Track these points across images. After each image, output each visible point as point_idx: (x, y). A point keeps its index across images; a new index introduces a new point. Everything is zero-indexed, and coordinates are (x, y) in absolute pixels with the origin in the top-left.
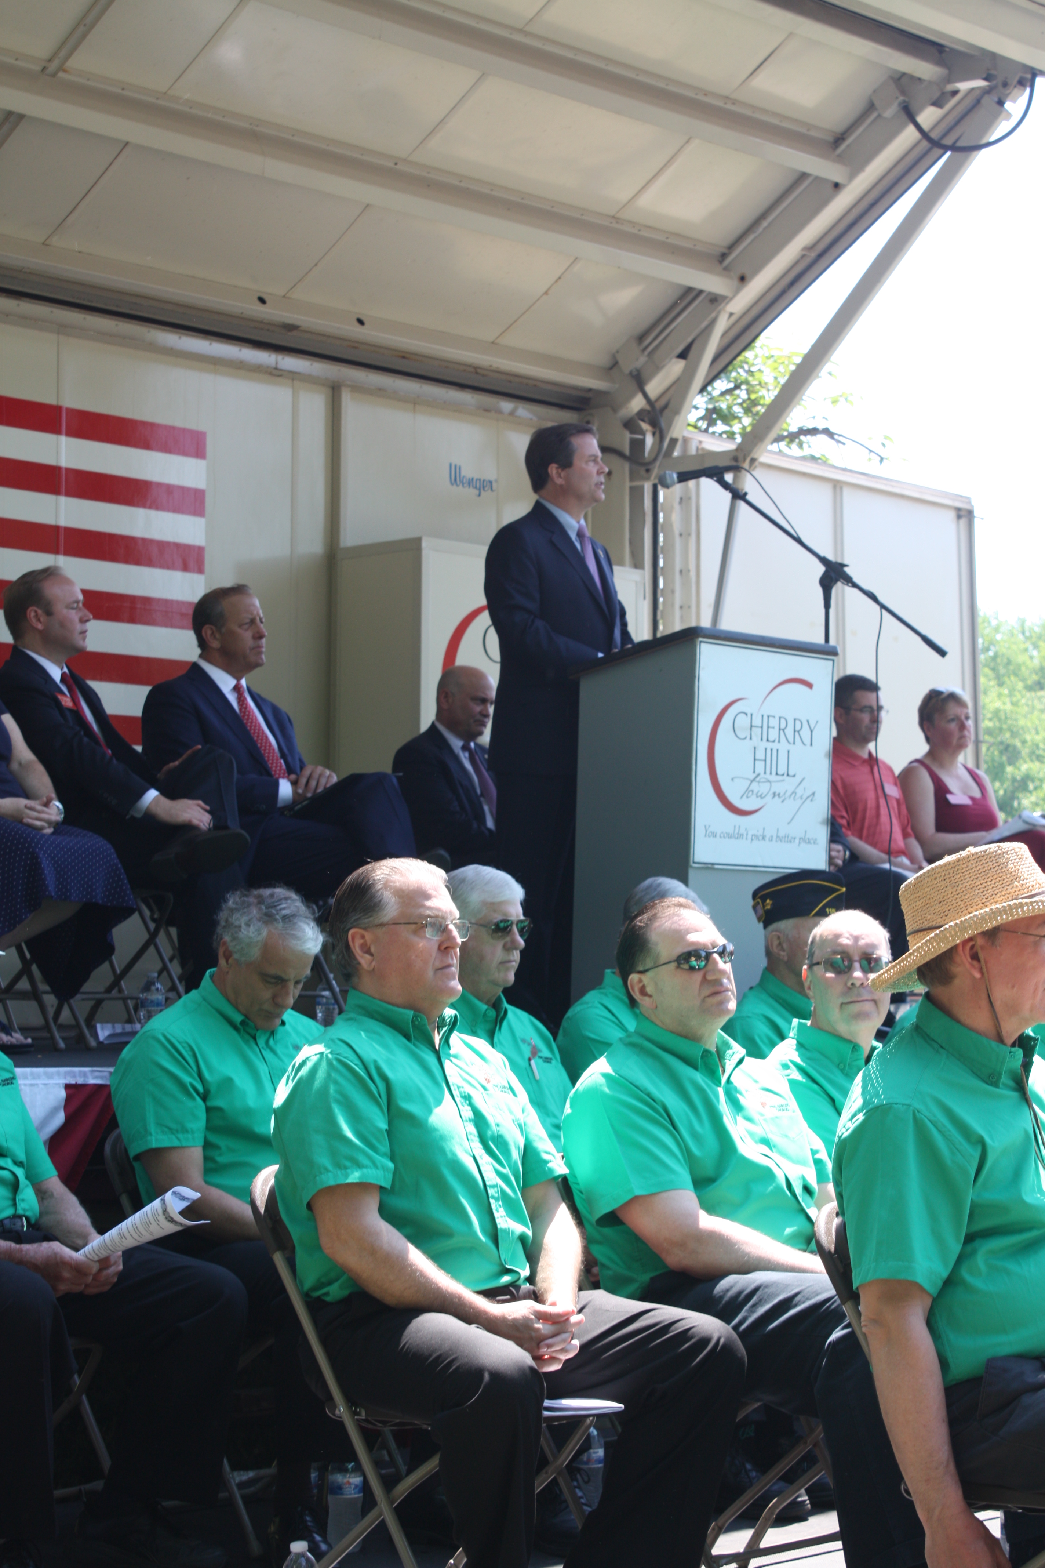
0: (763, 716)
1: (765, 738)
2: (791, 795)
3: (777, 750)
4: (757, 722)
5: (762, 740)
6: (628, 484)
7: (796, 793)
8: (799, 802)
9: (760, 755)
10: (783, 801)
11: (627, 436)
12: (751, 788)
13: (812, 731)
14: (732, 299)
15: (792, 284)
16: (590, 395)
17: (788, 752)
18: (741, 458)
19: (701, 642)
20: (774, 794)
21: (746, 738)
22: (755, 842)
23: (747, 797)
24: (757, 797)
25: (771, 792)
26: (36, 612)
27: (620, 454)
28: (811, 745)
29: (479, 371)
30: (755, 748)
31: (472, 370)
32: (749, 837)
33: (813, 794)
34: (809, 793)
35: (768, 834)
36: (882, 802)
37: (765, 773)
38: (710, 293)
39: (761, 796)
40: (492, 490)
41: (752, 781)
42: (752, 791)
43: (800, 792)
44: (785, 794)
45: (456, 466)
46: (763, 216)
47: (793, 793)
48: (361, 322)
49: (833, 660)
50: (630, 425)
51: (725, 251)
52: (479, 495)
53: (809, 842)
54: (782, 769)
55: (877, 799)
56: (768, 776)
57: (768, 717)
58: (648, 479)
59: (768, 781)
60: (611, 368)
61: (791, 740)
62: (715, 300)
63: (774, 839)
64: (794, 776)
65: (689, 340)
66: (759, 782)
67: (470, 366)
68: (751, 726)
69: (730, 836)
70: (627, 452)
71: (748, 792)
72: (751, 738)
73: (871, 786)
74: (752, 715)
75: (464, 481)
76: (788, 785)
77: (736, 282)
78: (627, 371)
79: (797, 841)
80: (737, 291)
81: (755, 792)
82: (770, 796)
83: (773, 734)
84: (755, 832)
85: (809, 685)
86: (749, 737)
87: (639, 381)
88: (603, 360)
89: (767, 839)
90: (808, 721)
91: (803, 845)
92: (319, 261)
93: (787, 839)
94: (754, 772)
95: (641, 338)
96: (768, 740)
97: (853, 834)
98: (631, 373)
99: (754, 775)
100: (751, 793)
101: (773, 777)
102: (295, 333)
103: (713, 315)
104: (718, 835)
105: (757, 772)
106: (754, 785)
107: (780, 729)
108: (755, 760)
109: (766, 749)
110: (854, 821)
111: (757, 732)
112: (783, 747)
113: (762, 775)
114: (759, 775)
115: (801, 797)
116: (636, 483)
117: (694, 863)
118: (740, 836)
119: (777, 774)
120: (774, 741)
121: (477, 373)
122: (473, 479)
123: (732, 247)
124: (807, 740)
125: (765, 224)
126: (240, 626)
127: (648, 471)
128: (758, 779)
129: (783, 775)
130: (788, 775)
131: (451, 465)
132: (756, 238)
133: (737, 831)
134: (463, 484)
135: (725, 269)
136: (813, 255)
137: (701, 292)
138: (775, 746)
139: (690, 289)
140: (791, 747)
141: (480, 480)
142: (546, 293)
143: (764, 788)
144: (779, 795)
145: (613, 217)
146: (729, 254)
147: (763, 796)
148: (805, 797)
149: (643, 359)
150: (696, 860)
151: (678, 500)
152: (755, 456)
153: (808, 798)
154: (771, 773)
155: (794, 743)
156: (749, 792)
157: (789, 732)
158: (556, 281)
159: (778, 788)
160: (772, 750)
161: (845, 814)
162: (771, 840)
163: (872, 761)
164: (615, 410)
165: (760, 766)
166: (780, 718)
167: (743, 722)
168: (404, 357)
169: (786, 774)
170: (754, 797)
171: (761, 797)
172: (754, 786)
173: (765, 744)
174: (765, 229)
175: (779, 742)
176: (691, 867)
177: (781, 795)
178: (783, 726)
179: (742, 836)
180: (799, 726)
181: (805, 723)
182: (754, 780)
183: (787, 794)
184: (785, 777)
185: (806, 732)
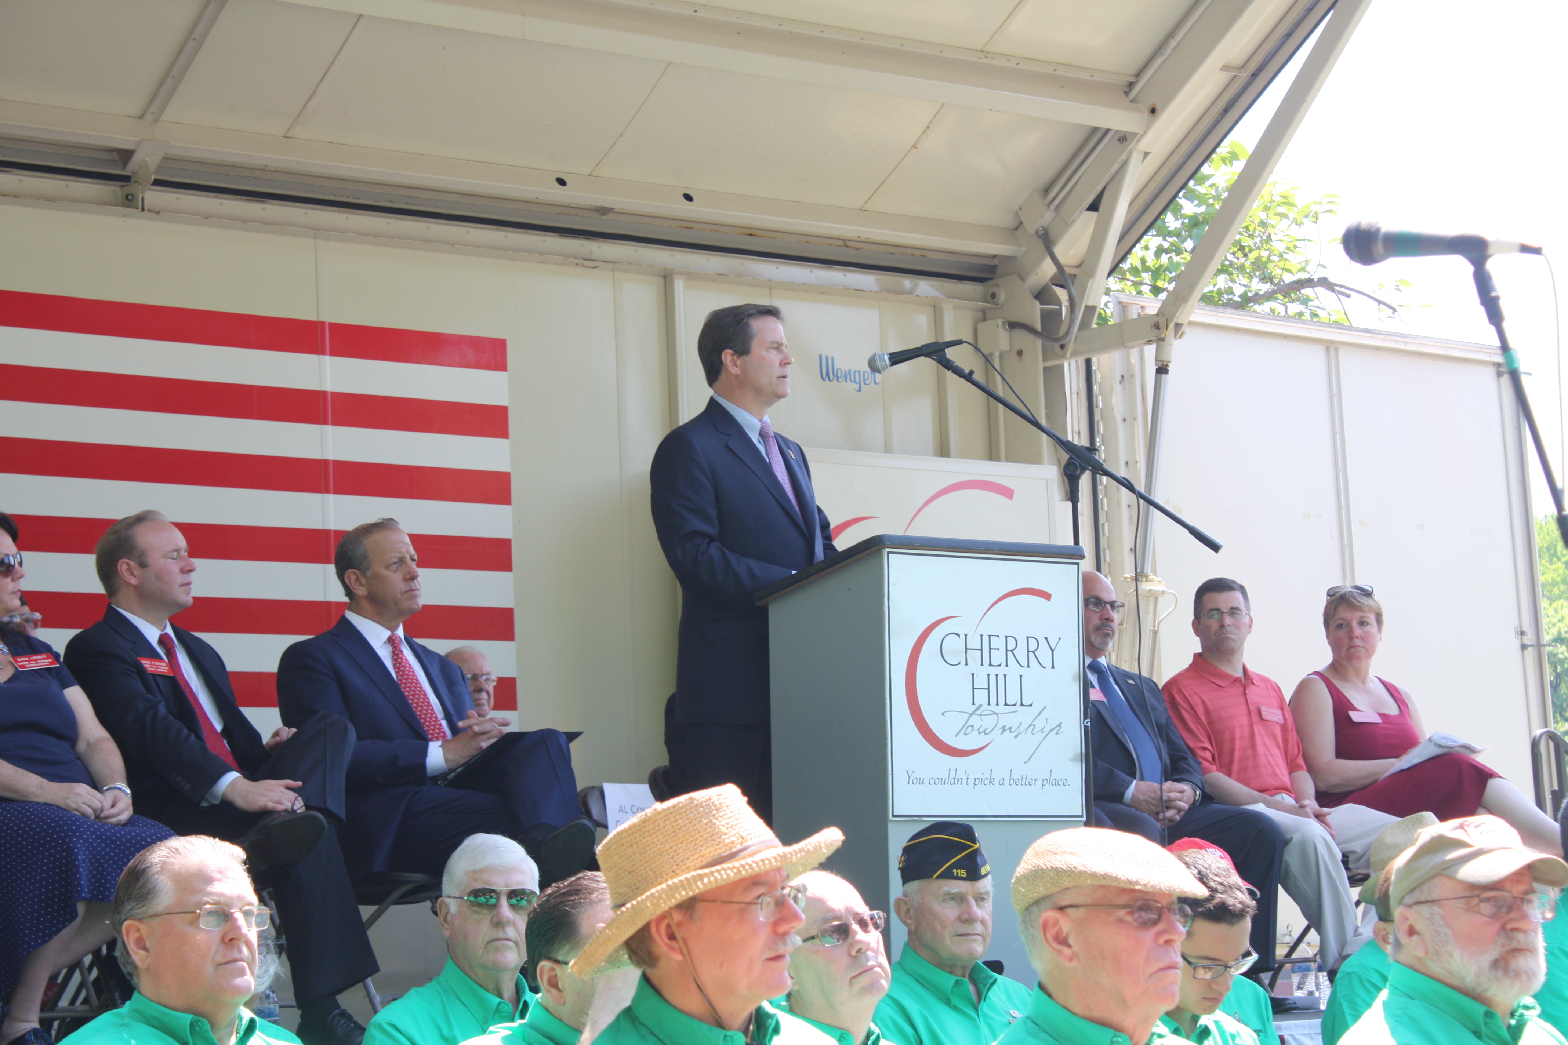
0: (981, 636)
1: (986, 662)
2: (1027, 729)
3: (1005, 676)
4: (974, 643)
5: (982, 665)
6: (1041, 365)
7: (1034, 725)
8: (1041, 735)
9: (981, 682)
10: (1016, 737)
11: (1038, 306)
12: (970, 724)
13: (1052, 651)
14: (1143, 135)
15: (1226, 111)
16: (996, 262)
17: (1021, 676)
18: (1162, 325)
19: (889, 553)
20: (1003, 728)
21: (959, 664)
22: (978, 787)
23: (965, 734)
24: (979, 733)
25: (1000, 725)
26: (128, 564)
27: (1031, 330)
28: (1053, 667)
29: (849, 243)
30: (973, 675)
31: (841, 243)
32: (971, 781)
33: (1059, 725)
34: (1052, 725)
35: (997, 778)
36: (1258, 729)
37: (989, 704)
38: (1117, 131)
39: (984, 731)
40: (875, 383)
41: (971, 715)
42: (972, 726)
43: (1039, 723)
44: (1018, 727)
45: (827, 357)
46: (1171, 35)
47: (1030, 725)
48: (688, 198)
49: (1078, 564)
50: (1042, 295)
51: (1132, 80)
52: (859, 390)
53: (1056, 783)
54: (1014, 697)
55: (1251, 725)
56: (993, 706)
57: (990, 636)
58: (1064, 357)
59: (995, 713)
60: (1016, 229)
61: (1025, 664)
62: (1123, 138)
63: (1007, 782)
64: (1031, 705)
65: (1099, 189)
66: (981, 715)
67: (838, 239)
68: (966, 649)
69: (943, 782)
70: (1038, 327)
71: (966, 729)
72: (966, 664)
73: (1243, 710)
74: (966, 635)
75: (839, 375)
76: (1024, 716)
77: (1146, 115)
78: (1033, 232)
79: (1039, 783)
80: (1148, 127)
81: (976, 728)
82: (997, 732)
83: (998, 657)
84: (978, 776)
85: (1047, 596)
86: (963, 663)
87: (1047, 240)
88: (1007, 221)
89: (996, 782)
90: (1046, 639)
91: (1048, 787)
92: (623, 131)
93: (1026, 781)
94: (973, 704)
95: (1046, 190)
96: (990, 665)
97: (1219, 770)
98: (1037, 232)
99: (974, 707)
100: (970, 728)
101: (1001, 708)
102: (609, 216)
103: (1124, 156)
104: (926, 782)
105: (977, 703)
106: (974, 717)
107: (1007, 651)
108: (973, 689)
109: (988, 675)
110: (1220, 755)
111: (974, 656)
112: (1013, 671)
113: (985, 707)
114: (980, 706)
115: (1042, 731)
116: (1050, 363)
117: (894, 816)
118: (957, 781)
119: (1006, 704)
120: (1000, 665)
121: (847, 246)
122: (850, 371)
123: (1138, 75)
124: (1047, 662)
125: (1173, 43)
126: (387, 567)
127: (1062, 347)
128: (979, 712)
129: (1015, 705)
130: (1022, 705)
131: (820, 356)
132: (1165, 60)
133: (952, 776)
134: (838, 378)
135: (1132, 101)
136: (1245, 75)
137: (1108, 131)
138: (1001, 671)
139: (1095, 129)
140: (1024, 671)
141: (859, 372)
142: (914, 146)
143: (989, 722)
144: (1010, 728)
145: (981, 51)
146: (1137, 82)
147: (987, 732)
148: (1047, 730)
149: (1049, 215)
150: (895, 813)
151: (1119, 378)
152: (1180, 322)
153: (1052, 730)
154: (997, 704)
155: (1028, 666)
156: (968, 727)
157: (1021, 653)
158: (925, 131)
159: (1005, 720)
160: (997, 675)
161: (1208, 746)
162: (1001, 784)
163: (1247, 679)
164: (1022, 279)
165: (981, 696)
166: (1006, 637)
167: (954, 645)
168: (751, 235)
169: (1019, 703)
170: (975, 733)
171: (985, 733)
172: (975, 720)
173: (987, 669)
174: (1174, 49)
175: (1007, 666)
176: (890, 821)
177: (1012, 730)
178: (1011, 644)
179: (960, 781)
180: (1033, 645)
181: (1043, 642)
182: (973, 713)
183: (1022, 728)
184: (1018, 707)
185: (1044, 653)
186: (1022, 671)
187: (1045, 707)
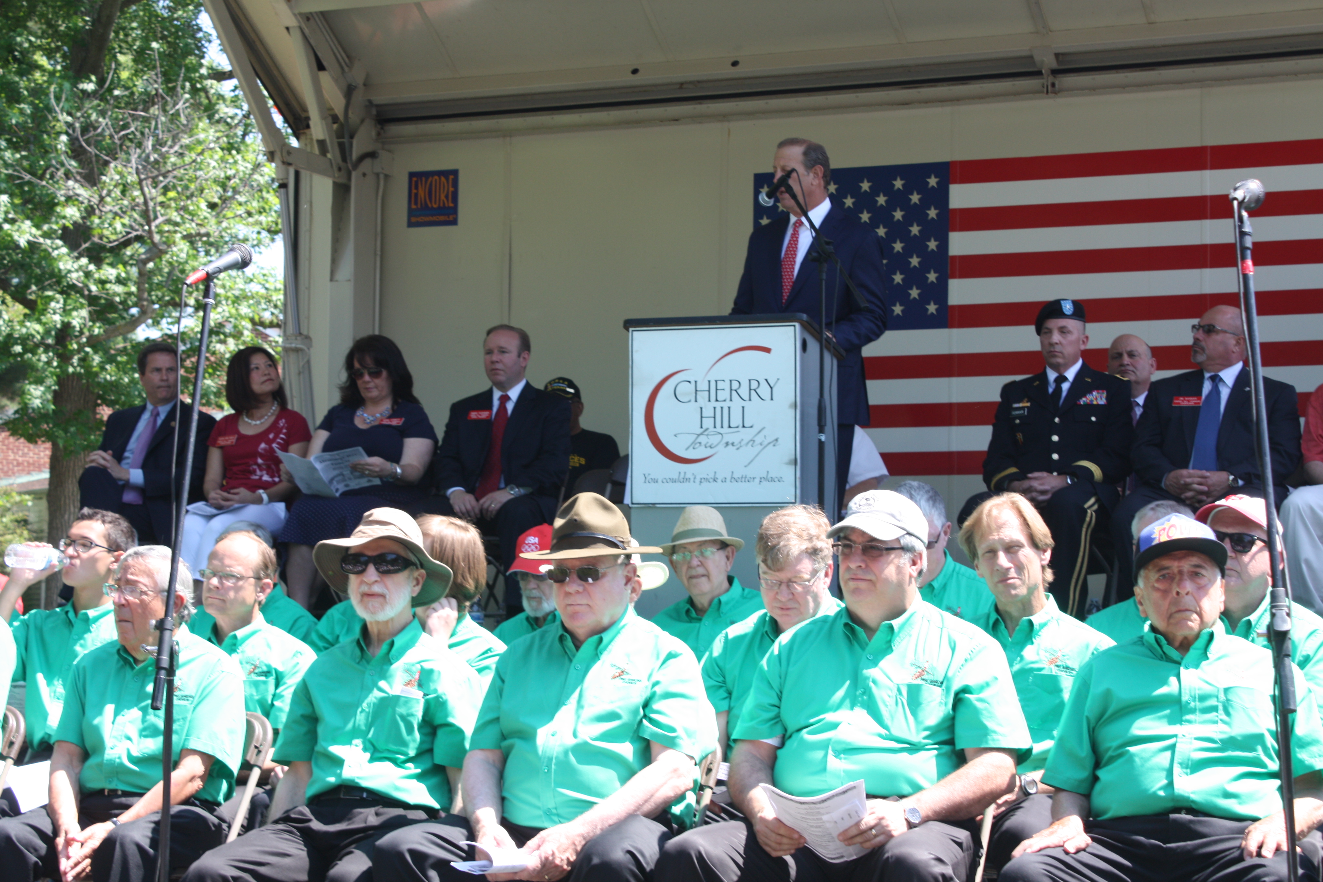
0: (709, 381)
1: (713, 399)
2: (748, 443)
3: (729, 407)
4: (703, 386)
5: (709, 401)
7: (754, 441)
8: (760, 447)
9: (708, 412)
12: (699, 440)
13: (772, 388)
17: (743, 407)
19: (631, 331)
20: (727, 444)
21: (690, 401)
22: (705, 484)
23: (694, 448)
24: (706, 447)
25: (725, 440)
28: (772, 399)
30: (702, 408)
32: (698, 480)
33: (777, 440)
34: (770, 439)
35: (720, 477)
37: (715, 427)
41: (699, 435)
42: (700, 443)
44: (740, 442)
47: (750, 441)
49: (795, 326)
53: (772, 480)
54: (736, 422)
56: (718, 429)
57: (716, 381)
59: (720, 433)
61: (746, 397)
63: (728, 480)
64: (751, 427)
66: (708, 435)
68: (696, 391)
69: (674, 481)
71: (694, 445)
72: (696, 401)
74: (696, 382)
76: (746, 434)
79: (757, 480)
81: (703, 443)
82: (722, 446)
83: (724, 395)
84: (705, 476)
85: (767, 350)
86: (693, 399)
89: (719, 481)
90: (766, 380)
91: (764, 483)
93: (745, 479)
94: (701, 428)
96: (717, 400)
99: (702, 430)
100: (698, 445)
101: (726, 429)
104: (660, 481)
105: (705, 427)
106: (702, 437)
107: (731, 390)
108: (702, 417)
109: (715, 408)
111: (703, 395)
112: (736, 404)
113: (711, 428)
114: (707, 429)
115: (761, 444)
117: (631, 504)
119: (730, 427)
120: (725, 401)
124: (767, 396)
128: (706, 433)
129: (738, 427)
130: (744, 427)
133: (682, 476)
138: (725, 405)
140: (746, 404)
143: (714, 440)
144: (733, 443)
148: (765, 443)
150: (634, 502)
153: (769, 443)
154: (722, 427)
155: (750, 400)
157: (744, 392)
159: (727, 438)
160: (722, 408)
162: (724, 480)
165: (708, 423)
166: (731, 381)
167: (686, 388)
169: (741, 426)
170: (703, 447)
171: (711, 447)
172: (703, 439)
173: (713, 404)
175: (731, 400)
177: (735, 444)
178: (735, 385)
179: (688, 480)
180: (754, 385)
181: (763, 383)
182: (702, 434)
183: (743, 443)
184: (740, 429)
185: (764, 390)
186: (743, 403)
187: (764, 428)
